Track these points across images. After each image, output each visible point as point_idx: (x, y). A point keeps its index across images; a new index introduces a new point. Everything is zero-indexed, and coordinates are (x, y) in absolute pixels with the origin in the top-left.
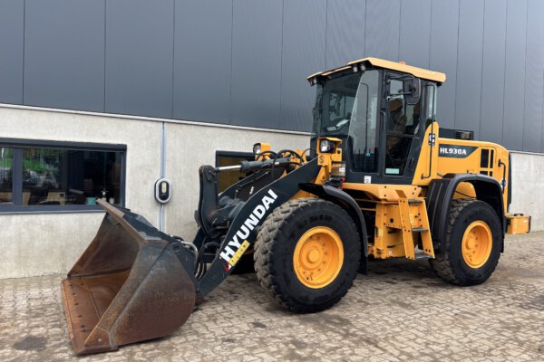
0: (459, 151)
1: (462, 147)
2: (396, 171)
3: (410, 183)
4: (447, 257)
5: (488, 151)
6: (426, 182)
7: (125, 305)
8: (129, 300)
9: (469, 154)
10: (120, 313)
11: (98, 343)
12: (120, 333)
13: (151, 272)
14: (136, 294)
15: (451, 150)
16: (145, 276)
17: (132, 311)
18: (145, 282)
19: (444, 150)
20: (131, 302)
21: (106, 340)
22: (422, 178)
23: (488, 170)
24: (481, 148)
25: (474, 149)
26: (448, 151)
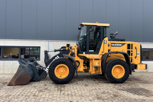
0: (119, 45)
1: (120, 44)
2: (93, 51)
3: (98, 54)
4: (106, 74)
5: (130, 44)
6: (103, 54)
7: (16, 77)
8: (16, 76)
9: (122, 45)
10: (15, 79)
11: (11, 84)
12: (15, 83)
13: (21, 71)
14: (18, 76)
15: (116, 45)
16: (20, 72)
17: (17, 79)
18: (20, 73)
19: (113, 45)
20: (17, 77)
21: (12, 83)
22: (102, 52)
23: (131, 50)
24: (127, 44)
25: (124, 44)
26: (115, 45)
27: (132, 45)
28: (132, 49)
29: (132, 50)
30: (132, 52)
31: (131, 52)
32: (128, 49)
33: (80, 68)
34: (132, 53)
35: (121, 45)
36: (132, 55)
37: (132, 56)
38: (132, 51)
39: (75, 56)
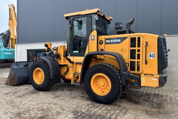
0: (116, 41)
5: (135, 38)
9: (122, 41)
11: (7, 83)
15: (112, 41)
19: (108, 41)
23: (136, 48)
24: (130, 37)
25: (125, 38)
26: (110, 41)
27: (139, 38)
28: (139, 46)
29: (139, 48)
30: (139, 53)
31: (137, 53)
32: (131, 46)
33: (70, 75)
34: (139, 55)
35: (119, 40)
36: (139, 58)
37: (138, 60)
38: (139, 51)
39: (61, 59)
